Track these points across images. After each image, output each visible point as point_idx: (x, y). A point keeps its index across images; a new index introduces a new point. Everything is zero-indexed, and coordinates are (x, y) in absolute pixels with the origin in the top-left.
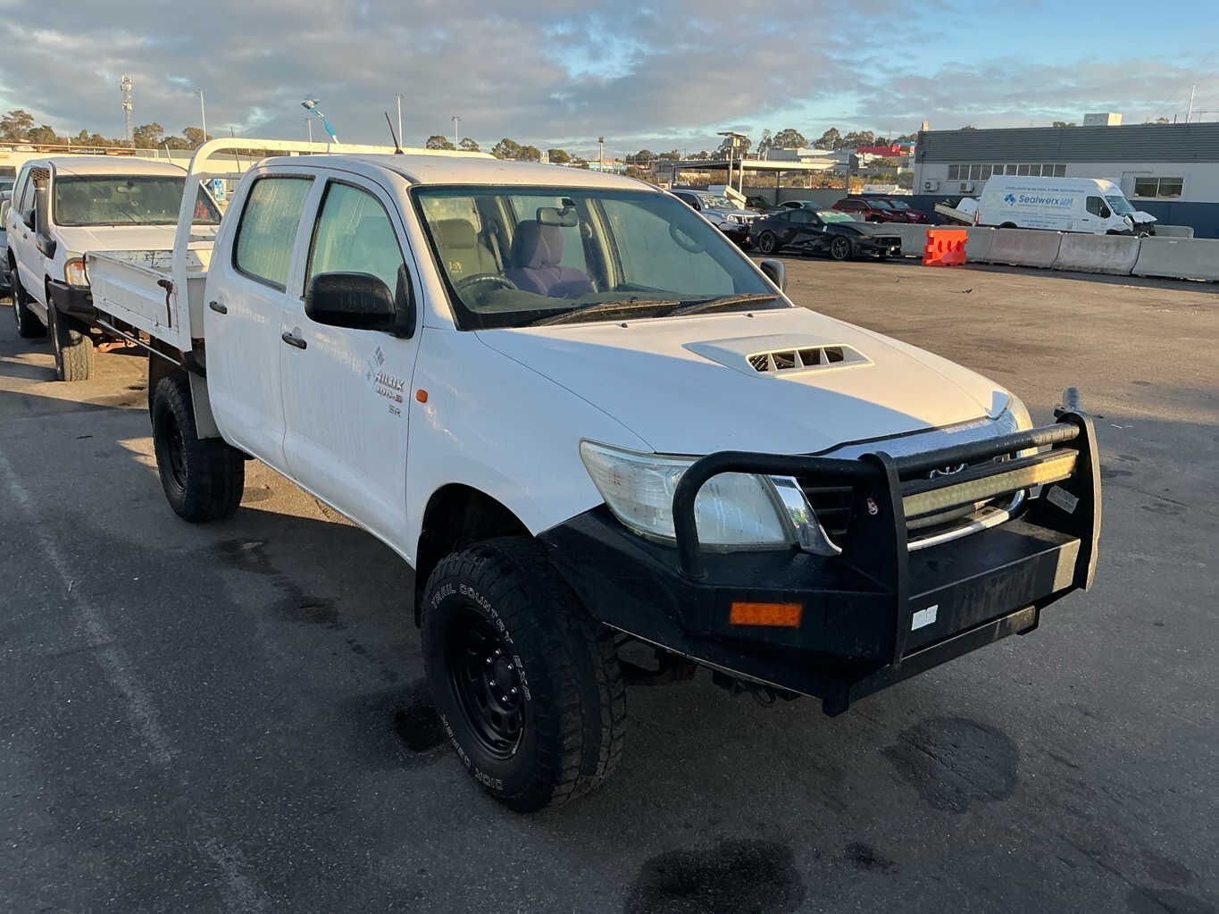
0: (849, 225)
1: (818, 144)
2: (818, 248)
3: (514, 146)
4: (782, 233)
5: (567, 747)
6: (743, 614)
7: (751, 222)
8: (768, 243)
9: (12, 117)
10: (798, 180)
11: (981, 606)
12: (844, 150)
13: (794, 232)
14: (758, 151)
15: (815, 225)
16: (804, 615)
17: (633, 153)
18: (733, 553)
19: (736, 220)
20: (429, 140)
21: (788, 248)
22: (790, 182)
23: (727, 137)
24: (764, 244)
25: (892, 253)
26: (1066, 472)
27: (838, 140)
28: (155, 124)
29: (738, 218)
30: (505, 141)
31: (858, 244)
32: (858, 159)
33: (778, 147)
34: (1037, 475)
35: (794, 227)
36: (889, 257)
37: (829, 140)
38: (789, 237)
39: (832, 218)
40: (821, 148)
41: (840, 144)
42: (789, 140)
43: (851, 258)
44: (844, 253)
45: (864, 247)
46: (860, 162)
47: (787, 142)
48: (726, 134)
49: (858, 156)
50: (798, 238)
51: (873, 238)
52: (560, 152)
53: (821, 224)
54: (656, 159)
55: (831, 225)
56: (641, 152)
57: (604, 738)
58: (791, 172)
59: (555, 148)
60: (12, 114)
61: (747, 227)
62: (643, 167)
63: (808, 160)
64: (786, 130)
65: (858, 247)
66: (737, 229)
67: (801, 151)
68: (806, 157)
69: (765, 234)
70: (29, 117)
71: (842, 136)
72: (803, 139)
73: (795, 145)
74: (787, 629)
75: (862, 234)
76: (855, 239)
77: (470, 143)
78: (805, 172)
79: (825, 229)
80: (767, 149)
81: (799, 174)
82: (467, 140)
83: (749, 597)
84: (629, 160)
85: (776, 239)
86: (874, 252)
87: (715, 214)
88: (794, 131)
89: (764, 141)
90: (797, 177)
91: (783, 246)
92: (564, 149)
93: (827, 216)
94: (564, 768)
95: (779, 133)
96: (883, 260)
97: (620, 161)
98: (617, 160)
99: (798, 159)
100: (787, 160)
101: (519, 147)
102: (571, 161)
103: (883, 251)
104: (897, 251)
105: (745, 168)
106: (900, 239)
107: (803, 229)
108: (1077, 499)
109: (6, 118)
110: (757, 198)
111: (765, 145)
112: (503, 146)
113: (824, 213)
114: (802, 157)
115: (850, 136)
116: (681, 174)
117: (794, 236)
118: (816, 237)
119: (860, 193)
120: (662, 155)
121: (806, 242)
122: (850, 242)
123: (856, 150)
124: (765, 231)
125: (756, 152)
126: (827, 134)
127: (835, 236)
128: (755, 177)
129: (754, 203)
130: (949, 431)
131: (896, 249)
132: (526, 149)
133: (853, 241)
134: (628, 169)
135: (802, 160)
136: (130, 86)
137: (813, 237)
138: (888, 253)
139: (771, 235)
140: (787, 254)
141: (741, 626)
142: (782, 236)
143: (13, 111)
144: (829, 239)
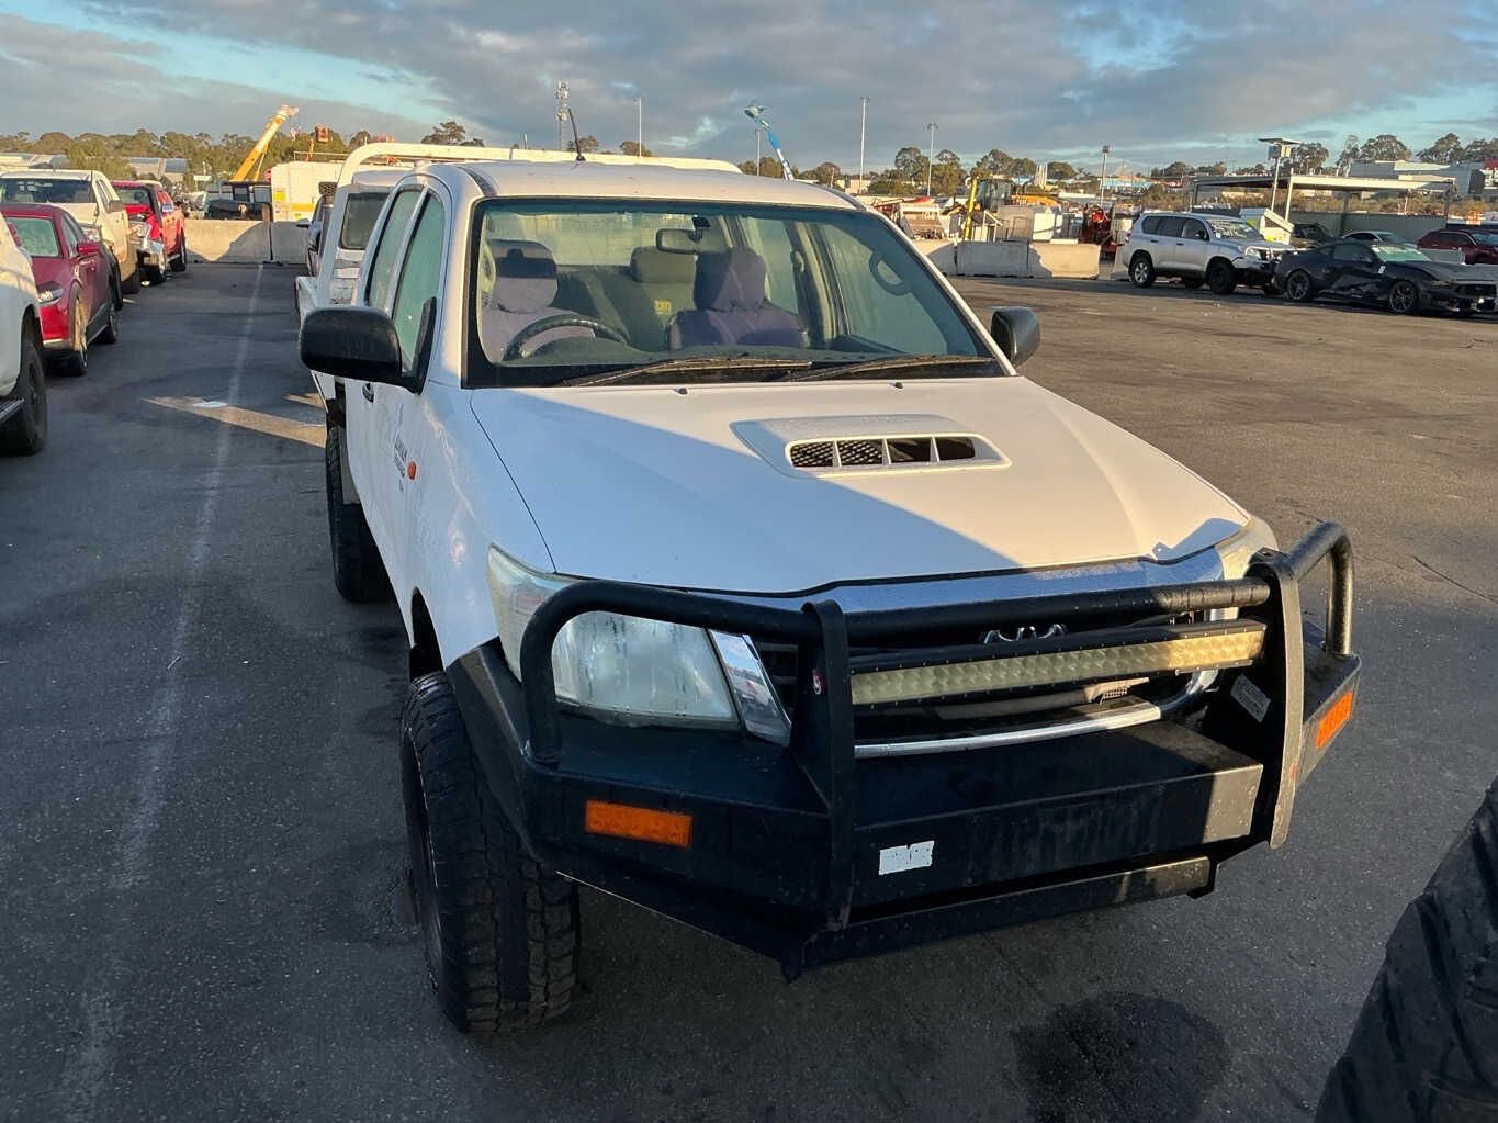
0: (1417, 265)
1: (1425, 156)
2: (1370, 295)
3: (1004, 159)
4: (1321, 273)
5: (473, 960)
6: (603, 817)
7: (1279, 258)
8: (1299, 287)
9: (443, 129)
10: (1390, 204)
11: (1034, 851)
12: (1465, 164)
13: (1336, 273)
14: (1338, 164)
15: (1369, 265)
16: (697, 831)
17: (1162, 167)
18: (645, 727)
19: (1258, 255)
20: (899, 154)
21: (1328, 295)
22: (1379, 206)
23: (1272, 145)
24: (1294, 288)
25: (1480, 306)
26: (1246, 657)
27: (1458, 150)
28: (590, 137)
29: (1260, 251)
30: (994, 153)
31: (1429, 292)
32: (1484, 176)
33: (1367, 159)
34: (1175, 654)
35: (1339, 266)
36: (1475, 312)
37: (1444, 150)
38: (1330, 279)
39: (1395, 255)
40: (1431, 161)
41: (1459, 155)
42: (1384, 149)
43: (1417, 310)
44: (1407, 305)
45: (1437, 296)
46: (1486, 181)
47: (1383, 152)
48: (1272, 141)
49: (1484, 172)
50: (1342, 281)
51: (1452, 285)
52: (1064, 165)
53: (1376, 262)
54: (1192, 173)
55: (1391, 266)
56: (1173, 165)
57: (532, 954)
58: (1382, 193)
59: (1057, 161)
60: (444, 126)
61: (1273, 263)
62: (1174, 184)
63: (1410, 177)
64: (1379, 137)
65: (1429, 296)
66: (1258, 267)
67: (1400, 165)
68: (1407, 173)
69: (1295, 274)
70: (461, 129)
71: (1463, 146)
72: (1405, 149)
73: (1392, 157)
74: (672, 848)
75: (1434, 278)
76: (1425, 285)
77: (949, 157)
78: (1402, 193)
79: (1381, 270)
80: (1352, 161)
81: (1392, 196)
82: (946, 152)
83: (613, 795)
84: (1156, 175)
85: (1310, 280)
86: (1452, 304)
87: (1229, 247)
88: (1393, 137)
89: (1348, 151)
90: (1390, 199)
91: (1321, 292)
92: (1070, 162)
93: (1385, 252)
94: (472, 985)
95: (1371, 140)
96: (1466, 315)
97: (1143, 177)
98: (1138, 175)
99: (1394, 176)
100: (1374, 177)
101: (1011, 159)
102: (1078, 177)
103: (1465, 304)
104: (1489, 305)
105: (1297, 186)
106: (1494, 287)
107: (1349, 269)
108: (1269, 701)
109: (437, 130)
110: (1312, 226)
111: (1348, 156)
112: (991, 159)
113: (1382, 248)
114: (1401, 172)
115: (1476, 144)
116: (1223, 193)
117: (1338, 278)
118: (1368, 280)
119: (1479, 223)
120: (1202, 169)
121: (1353, 286)
122: (1417, 290)
123: (1481, 164)
124: (1298, 270)
125: (1335, 166)
126: (1441, 141)
127: (1397, 280)
128: (1329, 198)
129: (1305, 234)
130: (1045, 576)
131: (1487, 302)
132: (1019, 162)
133: (1422, 288)
134: (1151, 187)
135: (1401, 177)
136: (566, 93)
137: (1364, 280)
138: (1474, 307)
139: (1306, 278)
140: (1325, 303)
141: (597, 835)
142: (1320, 277)
143: (445, 122)
144: (1387, 284)
